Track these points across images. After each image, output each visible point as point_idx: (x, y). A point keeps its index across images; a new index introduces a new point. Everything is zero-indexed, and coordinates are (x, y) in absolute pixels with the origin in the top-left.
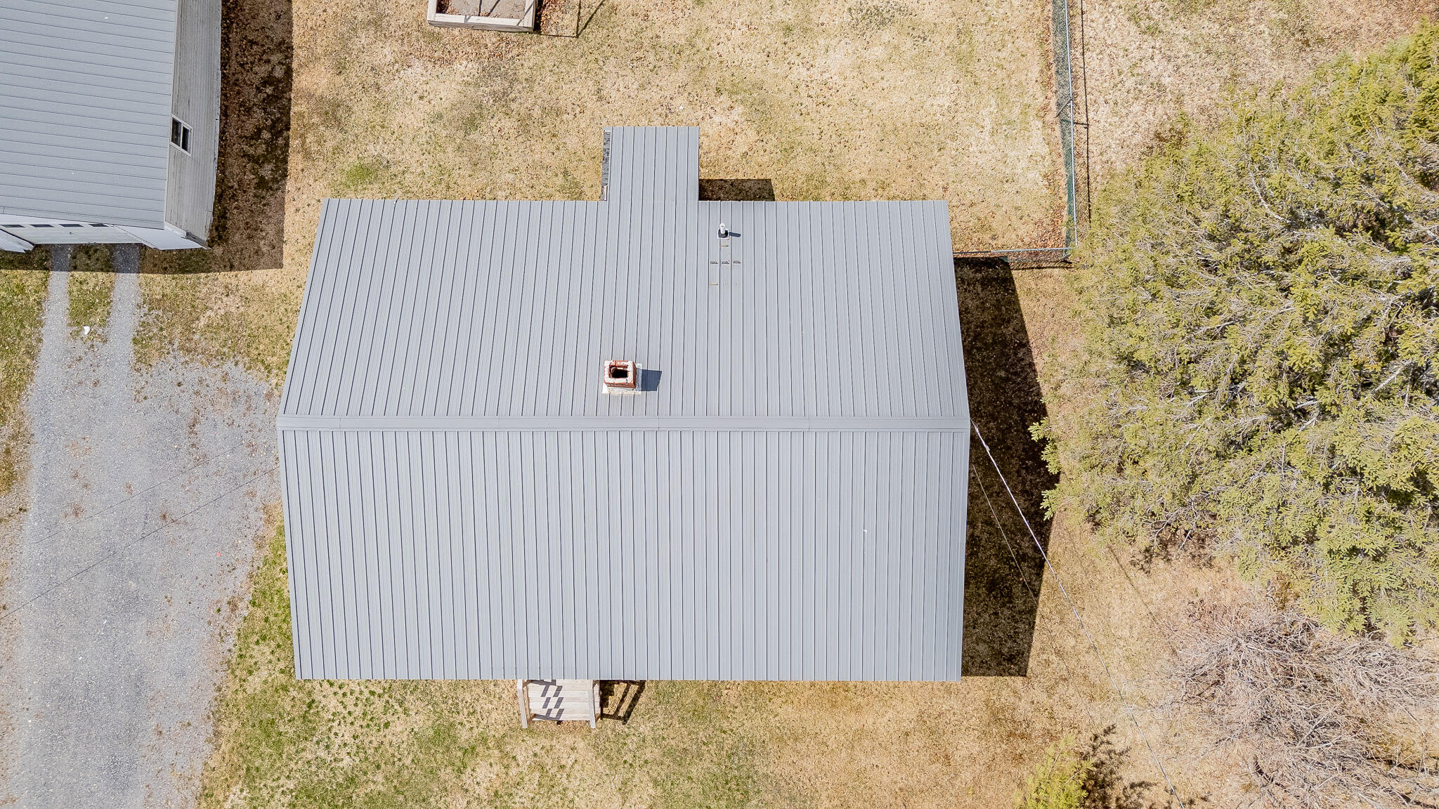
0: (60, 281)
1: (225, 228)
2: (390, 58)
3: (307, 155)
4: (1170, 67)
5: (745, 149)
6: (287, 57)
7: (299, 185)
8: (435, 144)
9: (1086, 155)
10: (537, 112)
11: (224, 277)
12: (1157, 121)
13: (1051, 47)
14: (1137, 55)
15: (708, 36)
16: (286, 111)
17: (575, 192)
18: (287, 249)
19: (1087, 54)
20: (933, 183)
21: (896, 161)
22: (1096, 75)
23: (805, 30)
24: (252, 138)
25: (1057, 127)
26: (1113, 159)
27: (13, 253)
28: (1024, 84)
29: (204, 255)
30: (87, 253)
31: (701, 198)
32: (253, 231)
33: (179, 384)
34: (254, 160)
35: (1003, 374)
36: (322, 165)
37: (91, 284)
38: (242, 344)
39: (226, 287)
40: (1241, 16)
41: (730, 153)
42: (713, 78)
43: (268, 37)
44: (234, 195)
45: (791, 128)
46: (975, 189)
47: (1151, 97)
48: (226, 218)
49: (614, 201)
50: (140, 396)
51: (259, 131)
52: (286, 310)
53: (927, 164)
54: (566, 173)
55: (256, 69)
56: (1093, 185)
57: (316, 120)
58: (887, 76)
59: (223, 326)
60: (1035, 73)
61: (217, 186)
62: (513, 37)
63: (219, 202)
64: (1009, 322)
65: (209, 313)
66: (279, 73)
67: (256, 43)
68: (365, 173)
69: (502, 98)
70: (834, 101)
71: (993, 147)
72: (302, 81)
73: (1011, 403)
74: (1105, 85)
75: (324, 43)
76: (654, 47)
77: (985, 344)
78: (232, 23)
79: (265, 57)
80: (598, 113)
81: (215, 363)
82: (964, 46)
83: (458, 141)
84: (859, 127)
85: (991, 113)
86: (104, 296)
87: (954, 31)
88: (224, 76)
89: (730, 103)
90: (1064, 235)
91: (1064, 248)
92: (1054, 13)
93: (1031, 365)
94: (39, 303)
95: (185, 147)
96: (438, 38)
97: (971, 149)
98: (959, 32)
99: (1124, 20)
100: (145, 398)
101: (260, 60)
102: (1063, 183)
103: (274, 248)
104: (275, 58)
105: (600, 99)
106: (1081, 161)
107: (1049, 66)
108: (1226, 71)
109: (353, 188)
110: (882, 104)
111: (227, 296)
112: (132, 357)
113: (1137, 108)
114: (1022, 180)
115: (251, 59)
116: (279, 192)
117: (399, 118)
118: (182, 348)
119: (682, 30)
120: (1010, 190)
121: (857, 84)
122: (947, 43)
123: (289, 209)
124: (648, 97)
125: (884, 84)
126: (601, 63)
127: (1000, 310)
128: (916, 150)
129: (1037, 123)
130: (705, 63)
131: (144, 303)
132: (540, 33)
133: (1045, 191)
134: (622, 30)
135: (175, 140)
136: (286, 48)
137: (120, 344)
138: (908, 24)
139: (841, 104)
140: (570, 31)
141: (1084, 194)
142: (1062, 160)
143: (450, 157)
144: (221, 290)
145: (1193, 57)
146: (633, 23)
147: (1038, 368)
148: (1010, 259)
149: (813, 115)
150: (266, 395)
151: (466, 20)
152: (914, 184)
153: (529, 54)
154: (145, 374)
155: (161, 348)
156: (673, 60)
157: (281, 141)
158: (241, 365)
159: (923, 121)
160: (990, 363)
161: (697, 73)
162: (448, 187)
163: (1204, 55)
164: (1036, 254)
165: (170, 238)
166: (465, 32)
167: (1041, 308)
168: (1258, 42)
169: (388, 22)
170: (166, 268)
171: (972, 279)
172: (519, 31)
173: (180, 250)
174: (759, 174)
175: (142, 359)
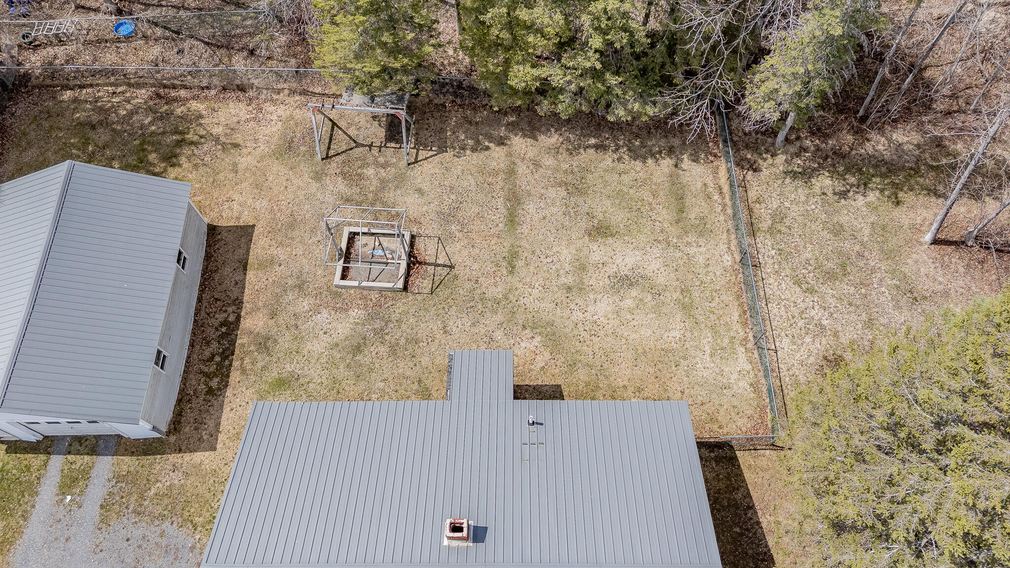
0: (57, 462)
1: (179, 422)
2: (307, 308)
3: (244, 371)
4: (826, 313)
5: (543, 364)
6: (238, 308)
7: (235, 392)
8: (332, 363)
9: (777, 371)
10: (403, 341)
11: (174, 458)
12: (823, 349)
13: (745, 300)
14: (802, 305)
15: (517, 293)
16: (233, 343)
17: (425, 394)
18: (221, 437)
19: (769, 305)
20: (674, 388)
21: (646, 374)
22: (777, 318)
23: (581, 289)
24: (208, 361)
25: (756, 352)
26: (797, 373)
27: (28, 442)
28: (730, 323)
29: (162, 442)
30: (80, 442)
31: (516, 398)
32: (199, 424)
33: (128, 540)
34: (207, 375)
35: (738, 530)
36: (253, 378)
37: (79, 464)
38: (178, 508)
39: (174, 465)
40: (867, 282)
41: (532, 367)
42: (520, 318)
43: (228, 296)
44: (190, 400)
45: (573, 351)
46: (703, 393)
47: (817, 333)
48: (181, 416)
49: (455, 400)
50: (98, 549)
51: (213, 356)
52: (214, 481)
53: (668, 376)
54: (420, 381)
55: (217, 316)
56: (786, 391)
57: (252, 348)
58: (637, 318)
59: (167, 495)
60: (736, 316)
61: (179, 393)
62: (389, 294)
63: (179, 404)
64: (738, 489)
65: (158, 485)
66: (232, 318)
67: (220, 300)
68: (282, 383)
69: (380, 333)
70: (601, 334)
71: (712, 365)
72: (246, 323)
73: (747, 554)
74: (784, 325)
75: (264, 299)
76: (481, 300)
77: (723, 506)
78: (206, 288)
79: (224, 308)
80: (443, 341)
81: (157, 522)
82: (686, 299)
83: (348, 361)
84: (619, 350)
85: (709, 342)
86: (85, 473)
87: (679, 290)
88: (195, 321)
89: (532, 334)
90: (770, 426)
91: (771, 435)
92: (744, 280)
93: (758, 523)
94: (38, 479)
95: (162, 368)
96: (340, 295)
97: (698, 366)
98: (682, 290)
99: (791, 284)
100: (101, 551)
101: (220, 310)
102: (764, 389)
103: (212, 436)
104: (230, 309)
105: (445, 332)
106: (775, 375)
107: (745, 312)
108: (864, 316)
109: (272, 394)
110: (633, 336)
111: (174, 471)
112: (97, 519)
113: (808, 339)
114: (735, 387)
115: (214, 310)
116: (221, 397)
117: (309, 347)
118: (134, 512)
119: (500, 289)
120: (728, 394)
121: (617, 322)
122: (675, 297)
123: (227, 409)
124: (477, 331)
125: (635, 323)
126: (447, 310)
127: (731, 481)
128: (660, 366)
129: (741, 349)
130: (515, 309)
131: (113, 478)
132: (407, 292)
133: (752, 395)
134: (461, 289)
135: (157, 363)
136: (238, 303)
137: (91, 509)
138: (647, 285)
139: (606, 335)
140: (428, 290)
141: (780, 397)
142: (762, 373)
143: (342, 372)
144: (169, 467)
145: (840, 307)
146: (468, 286)
147: (764, 525)
148: (734, 443)
149: (588, 343)
150: (190, 548)
151: (359, 284)
152: (661, 389)
153: (399, 304)
154: (104, 532)
155: (120, 511)
156: (494, 308)
157: (227, 362)
158: (175, 524)
159: (663, 347)
160: (727, 521)
161: (510, 316)
162: (338, 392)
163: (847, 306)
164: (752, 439)
165: (142, 430)
166: (358, 291)
167: (760, 479)
168: (882, 299)
169: (308, 285)
170: (133, 452)
171: (708, 457)
172: (392, 290)
173: (145, 439)
174: (553, 381)
175: (104, 520)
